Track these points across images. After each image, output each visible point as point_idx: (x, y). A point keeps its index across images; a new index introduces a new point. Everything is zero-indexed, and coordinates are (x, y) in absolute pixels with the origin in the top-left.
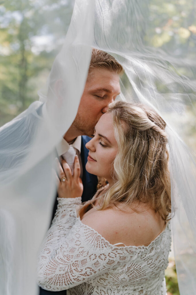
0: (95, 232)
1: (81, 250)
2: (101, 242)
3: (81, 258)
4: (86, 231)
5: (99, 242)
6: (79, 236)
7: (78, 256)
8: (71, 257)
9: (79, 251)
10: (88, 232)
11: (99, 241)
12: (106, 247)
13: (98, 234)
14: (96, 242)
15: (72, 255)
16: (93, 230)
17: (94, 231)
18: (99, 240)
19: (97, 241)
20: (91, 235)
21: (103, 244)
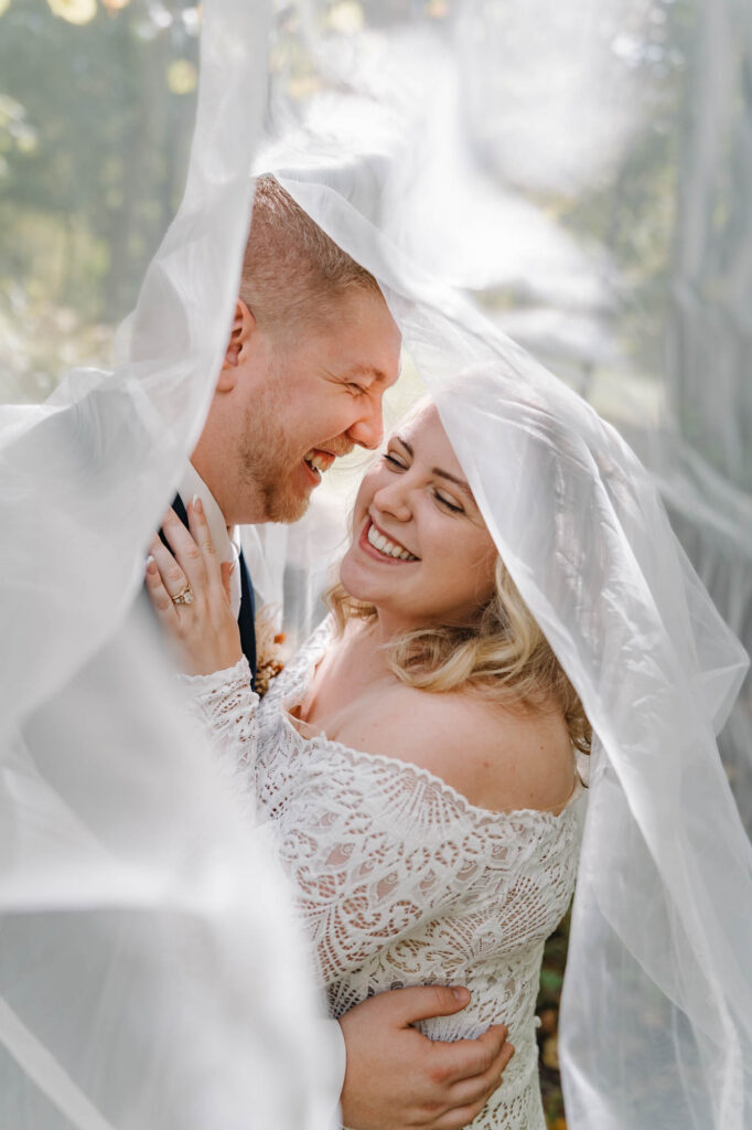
0: (419, 772)
1: (374, 845)
2: (441, 803)
3: (378, 873)
4: (381, 776)
5: (437, 806)
6: (358, 798)
7: (364, 869)
8: (337, 881)
9: (367, 852)
10: (392, 776)
11: (434, 803)
12: (457, 817)
13: (432, 778)
14: (426, 807)
15: (340, 871)
16: (410, 765)
17: (416, 769)
18: (436, 799)
19: (431, 803)
20: (404, 788)
21: (448, 807)
